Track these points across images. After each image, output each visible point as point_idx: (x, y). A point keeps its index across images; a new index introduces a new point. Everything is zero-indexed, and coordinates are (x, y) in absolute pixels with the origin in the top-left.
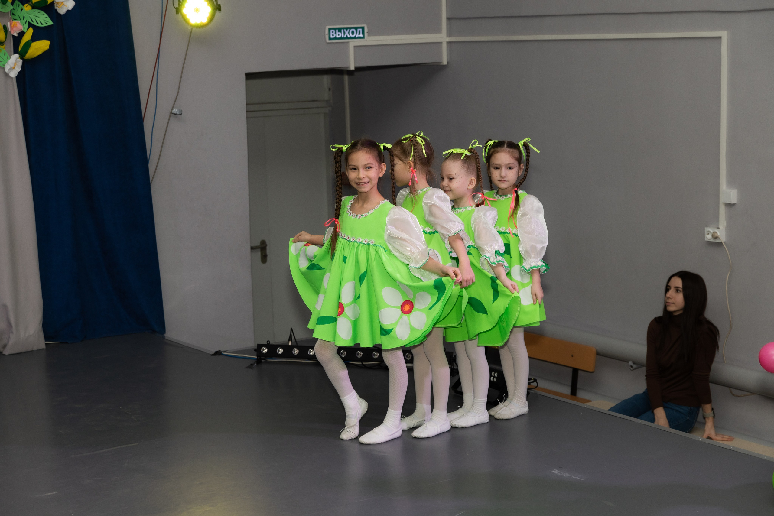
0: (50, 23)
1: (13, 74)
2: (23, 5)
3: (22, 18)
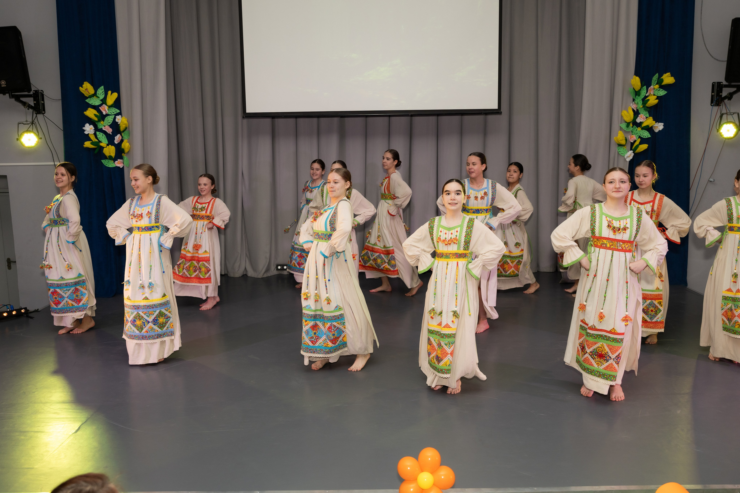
0: (650, 136)
1: (628, 160)
3: (636, 134)
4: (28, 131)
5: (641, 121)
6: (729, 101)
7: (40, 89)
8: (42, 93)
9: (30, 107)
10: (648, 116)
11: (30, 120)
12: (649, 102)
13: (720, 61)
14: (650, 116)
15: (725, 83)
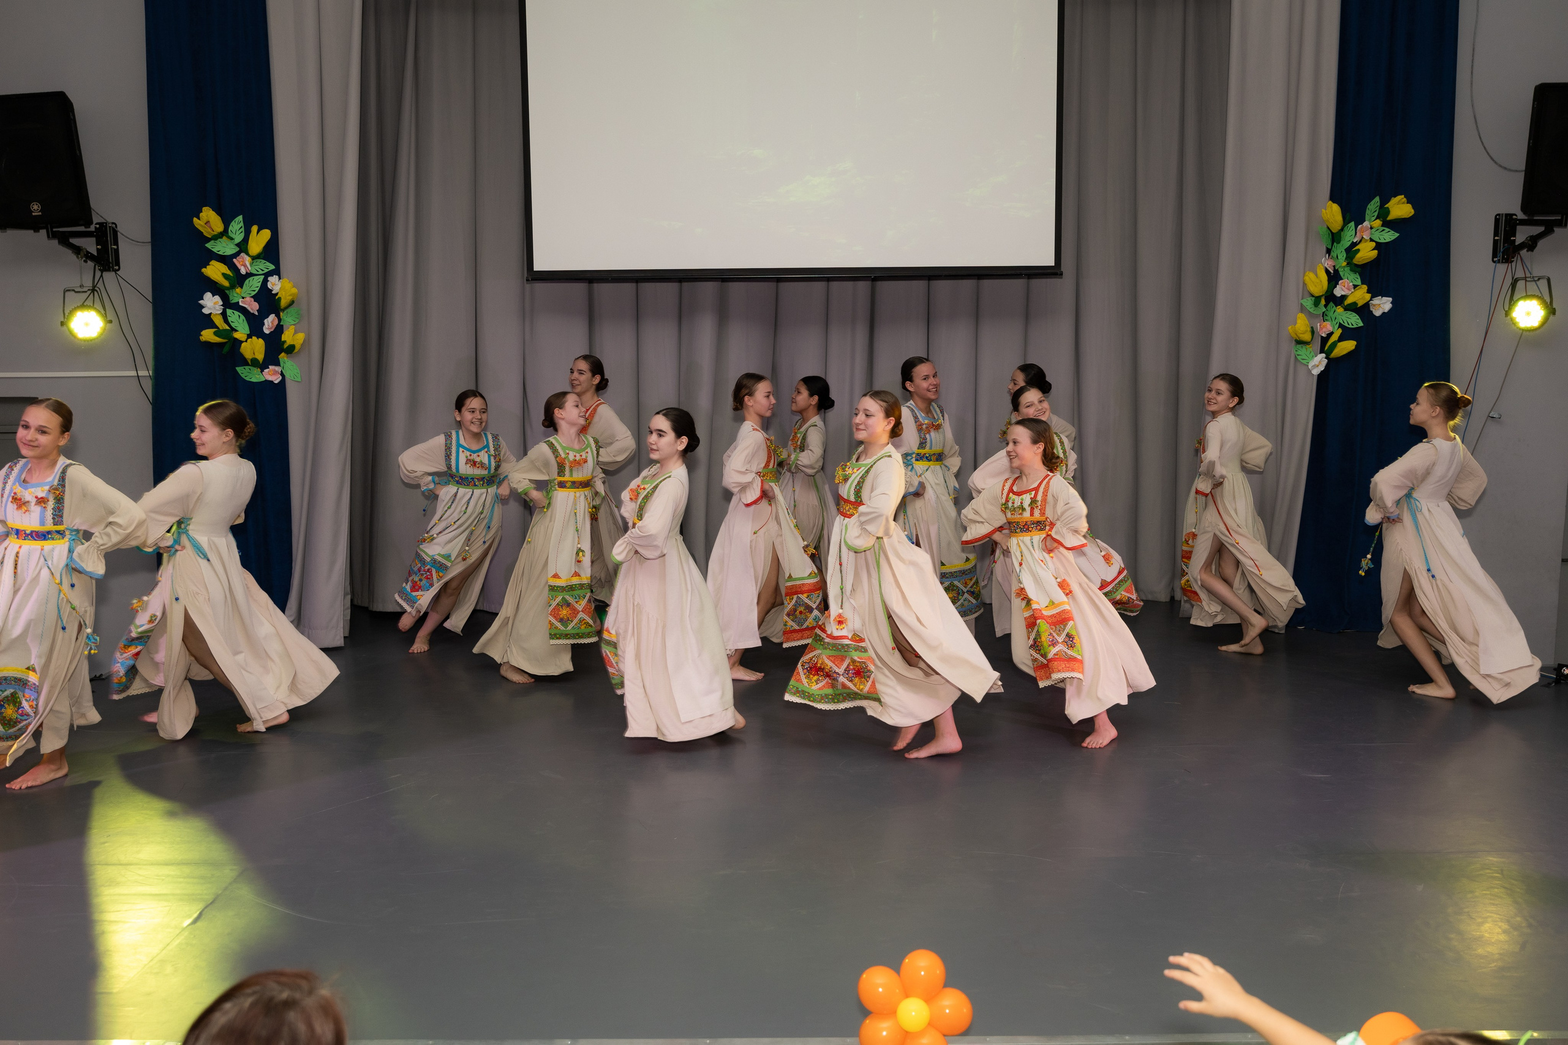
0: (1361, 324)
1: (1316, 372)
2: (1336, 306)
3: (1333, 319)
4: (83, 306)
5: (1343, 293)
6: (1530, 252)
7: (110, 220)
8: (113, 229)
9: (88, 256)
10: (1359, 282)
11: (88, 283)
12: (1359, 255)
13: (1510, 170)
14: (1362, 284)
15: (1521, 216)
